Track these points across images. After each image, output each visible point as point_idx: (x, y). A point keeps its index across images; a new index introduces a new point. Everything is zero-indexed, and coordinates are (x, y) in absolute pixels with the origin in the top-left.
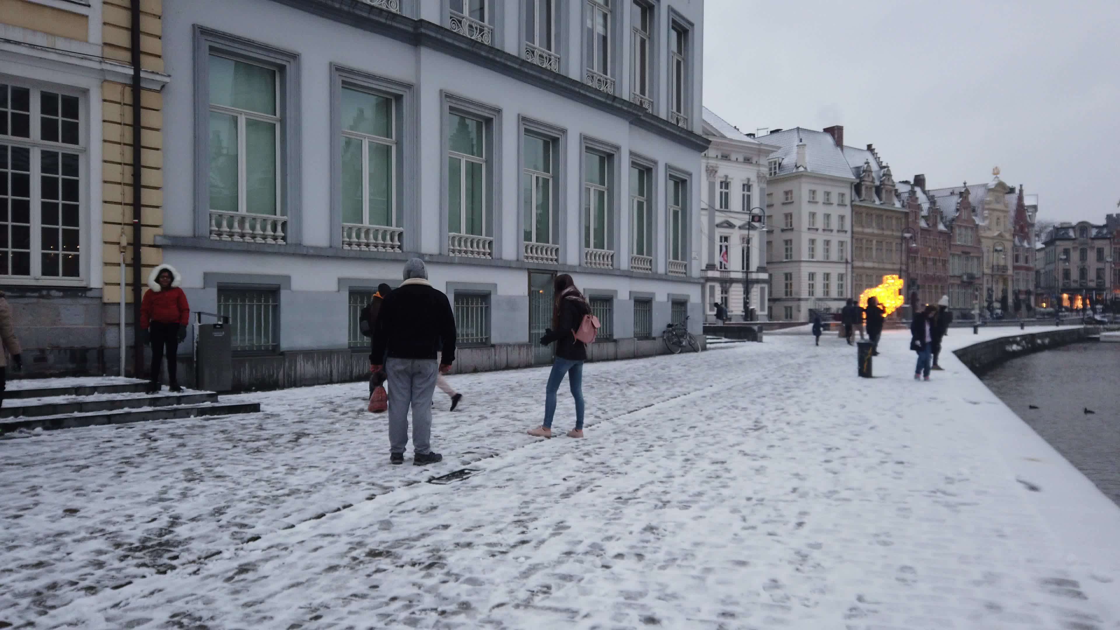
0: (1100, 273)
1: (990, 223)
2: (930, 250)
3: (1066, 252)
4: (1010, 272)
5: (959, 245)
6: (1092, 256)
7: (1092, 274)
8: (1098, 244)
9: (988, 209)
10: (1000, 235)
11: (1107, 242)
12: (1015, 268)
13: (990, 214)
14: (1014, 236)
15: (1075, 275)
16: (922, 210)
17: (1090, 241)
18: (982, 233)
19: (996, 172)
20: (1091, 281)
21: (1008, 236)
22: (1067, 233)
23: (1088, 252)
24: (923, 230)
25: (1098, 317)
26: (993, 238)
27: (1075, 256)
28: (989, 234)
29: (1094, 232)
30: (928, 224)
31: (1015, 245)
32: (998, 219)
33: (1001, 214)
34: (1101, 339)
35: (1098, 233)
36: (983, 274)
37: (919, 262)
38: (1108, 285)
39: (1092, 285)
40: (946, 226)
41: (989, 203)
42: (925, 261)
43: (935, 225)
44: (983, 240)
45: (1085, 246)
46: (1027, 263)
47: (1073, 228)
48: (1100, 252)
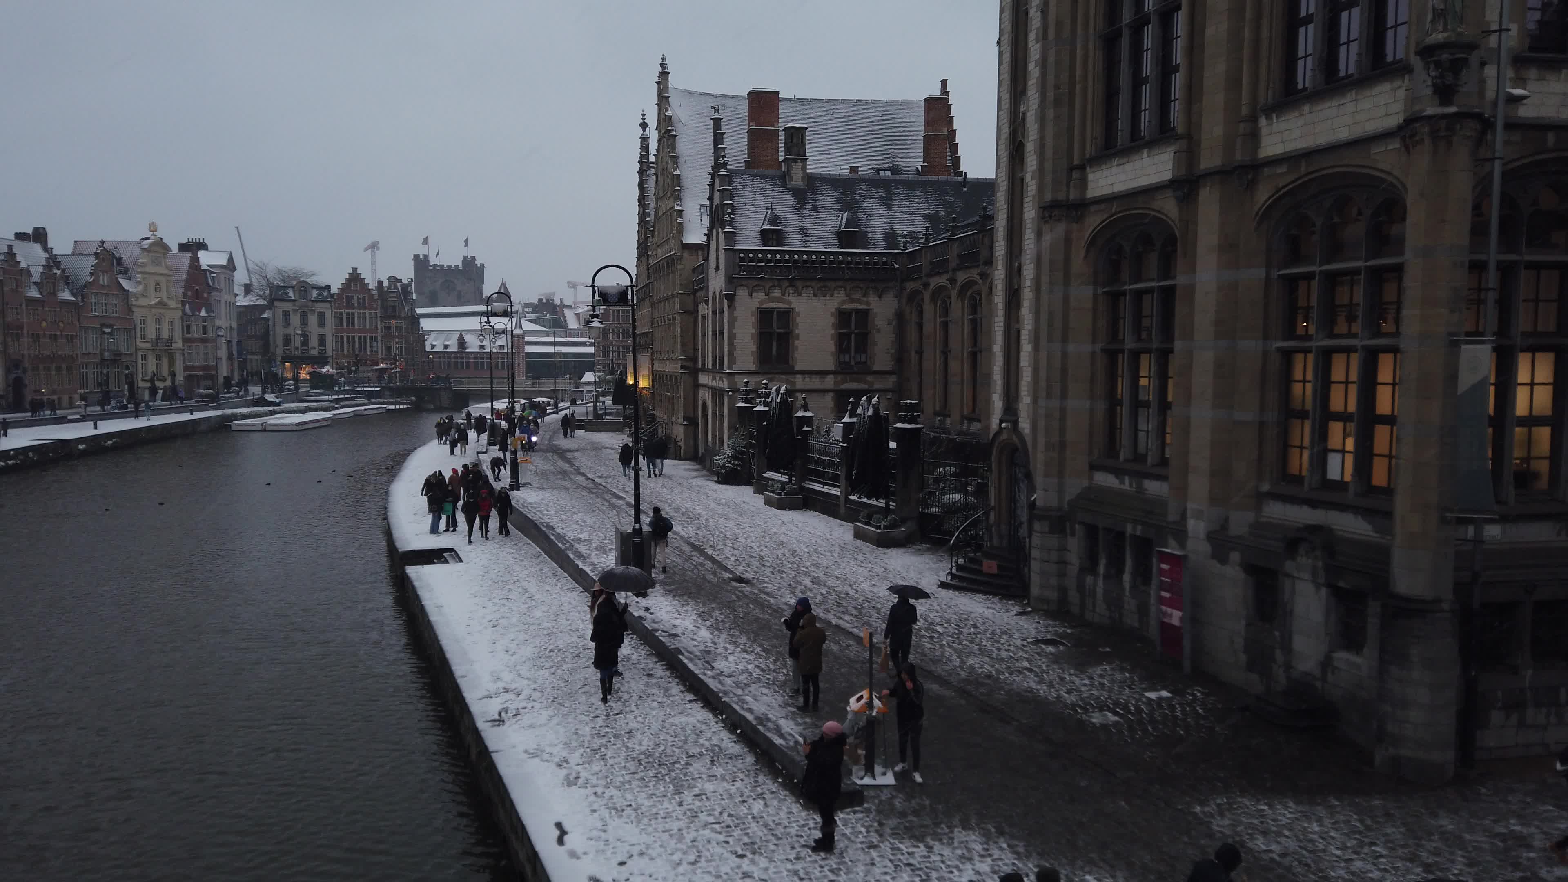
0: (322, 340)
1: (145, 289)
2: (44, 324)
3: (286, 314)
4: (178, 344)
5: (95, 316)
6: (313, 320)
7: (314, 342)
8: (319, 307)
9: (141, 273)
10: (161, 304)
11: (328, 305)
12: (185, 340)
13: (144, 278)
14: (184, 305)
15: (297, 341)
16: (30, 275)
17: (310, 304)
18: (133, 301)
19: (153, 228)
20: (315, 348)
21: (172, 304)
22: (287, 294)
23: (309, 315)
24: (31, 301)
25: (270, 397)
26: (151, 307)
27: (296, 320)
28: (143, 302)
29: (315, 293)
30: (41, 293)
31: (184, 313)
32: (158, 284)
33: (162, 280)
34: (234, 428)
35: (320, 295)
36: (137, 350)
37: (25, 340)
38: (329, 353)
39: (314, 352)
40: (73, 295)
41: (143, 265)
42: (36, 338)
43: (54, 294)
44: (134, 309)
45: (306, 309)
46: (205, 333)
47: (293, 287)
48: (321, 315)
